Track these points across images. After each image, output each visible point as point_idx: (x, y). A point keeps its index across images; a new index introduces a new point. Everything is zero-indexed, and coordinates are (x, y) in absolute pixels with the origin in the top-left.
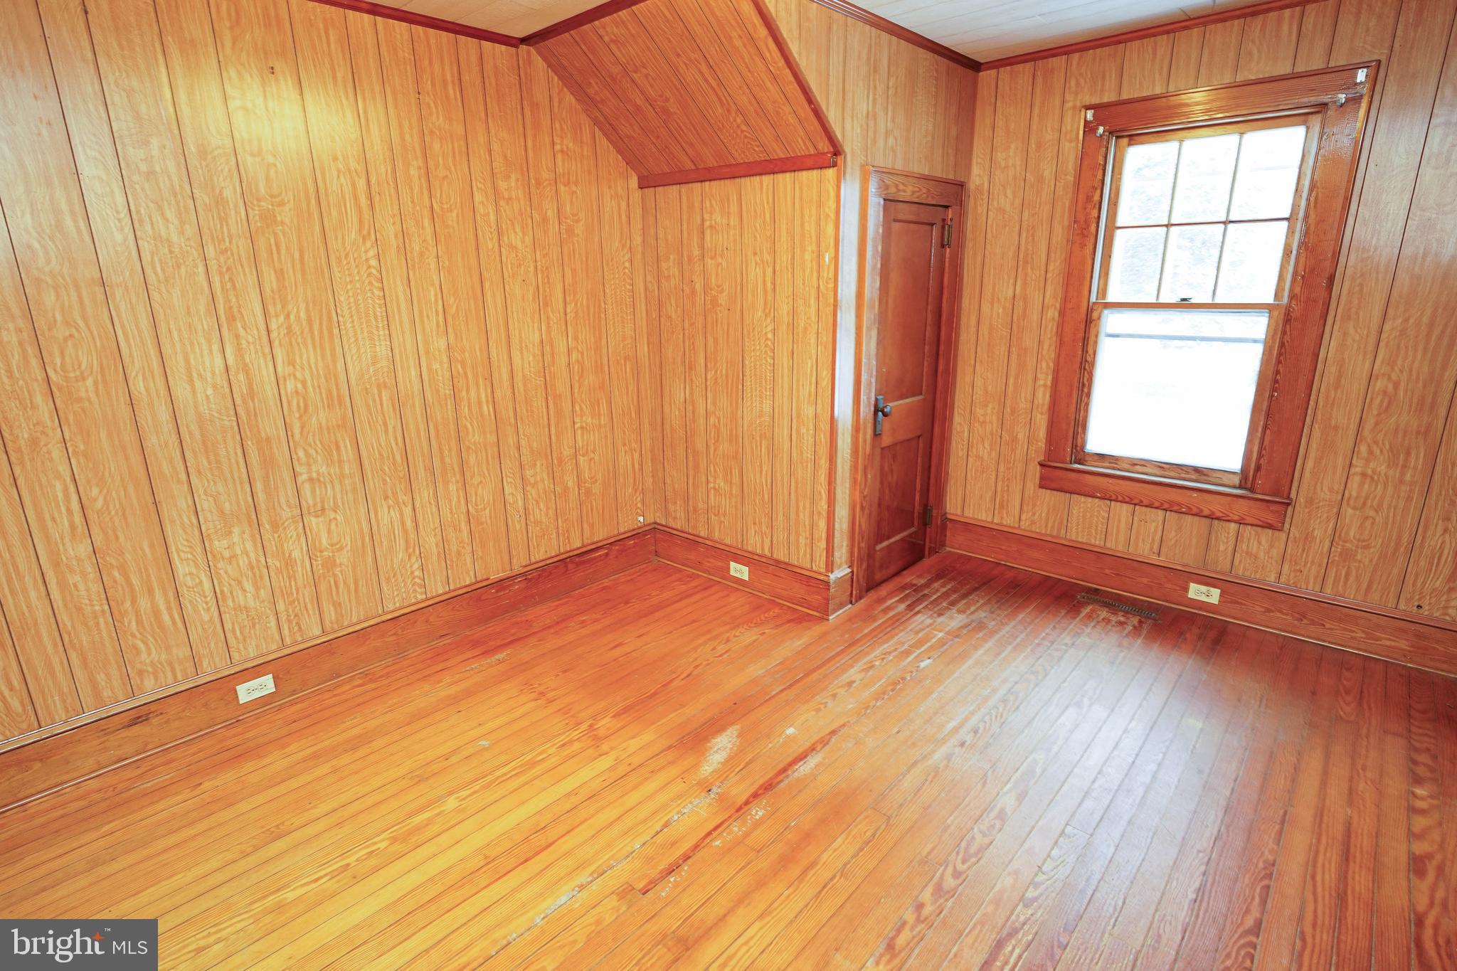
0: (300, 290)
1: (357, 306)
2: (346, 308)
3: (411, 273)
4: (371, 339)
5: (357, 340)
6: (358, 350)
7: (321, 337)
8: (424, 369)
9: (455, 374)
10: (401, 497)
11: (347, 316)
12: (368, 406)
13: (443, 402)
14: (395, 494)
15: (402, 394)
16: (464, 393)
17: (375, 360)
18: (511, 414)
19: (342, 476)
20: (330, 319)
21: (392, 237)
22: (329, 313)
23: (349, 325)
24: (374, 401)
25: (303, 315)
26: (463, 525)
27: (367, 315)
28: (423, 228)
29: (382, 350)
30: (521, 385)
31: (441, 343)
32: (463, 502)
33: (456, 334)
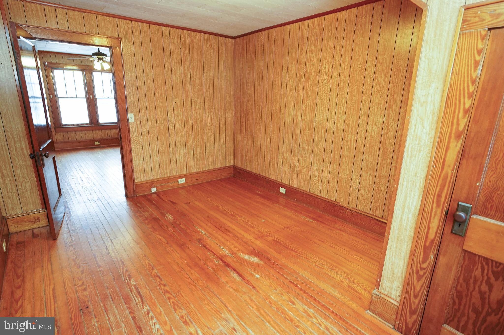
0: (310, 97)
1: (322, 103)
2: (319, 103)
3: (339, 93)
4: (323, 113)
5: (319, 112)
6: (319, 115)
7: (312, 110)
8: (336, 124)
9: (345, 128)
10: (320, 162)
11: (319, 105)
12: (318, 132)
13: (339, 137)
14: (319, 160)
15: (328, 131)
16: (346, 136)
17: (323, 119)
18: (362, 149)
19: (308, 149)
20: (315, 106)
21: (336, 81)
22: (315, 104)
23: (319, 108)
24: (320, 131)
25: (309, 104)
26: (335, 180)
27: (324, 105)
28: (346, 78)
29: (325, 117)
30: (369, 139)
31: (343, 117)
32: (337, 172)
33: (348, 115)
